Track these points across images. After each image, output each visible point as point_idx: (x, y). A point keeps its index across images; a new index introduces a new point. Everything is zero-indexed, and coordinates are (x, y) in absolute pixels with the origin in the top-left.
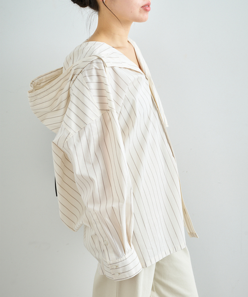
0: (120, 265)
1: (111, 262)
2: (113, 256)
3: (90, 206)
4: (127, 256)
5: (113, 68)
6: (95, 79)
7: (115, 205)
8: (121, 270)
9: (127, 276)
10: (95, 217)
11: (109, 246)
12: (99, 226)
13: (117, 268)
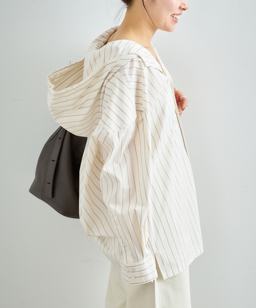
0: (137, 269)
1: (128, 265)
2: (130, 259)
3: (112, 206)
4: (145, 260)
5: (148, 67)
6: (134, 78)
7: (138, 209)
8: (137, 274)
9: (144, 280)
10: (116, 218)
11: (127, 248)
12: (119, 227)
13: (134, 271)
